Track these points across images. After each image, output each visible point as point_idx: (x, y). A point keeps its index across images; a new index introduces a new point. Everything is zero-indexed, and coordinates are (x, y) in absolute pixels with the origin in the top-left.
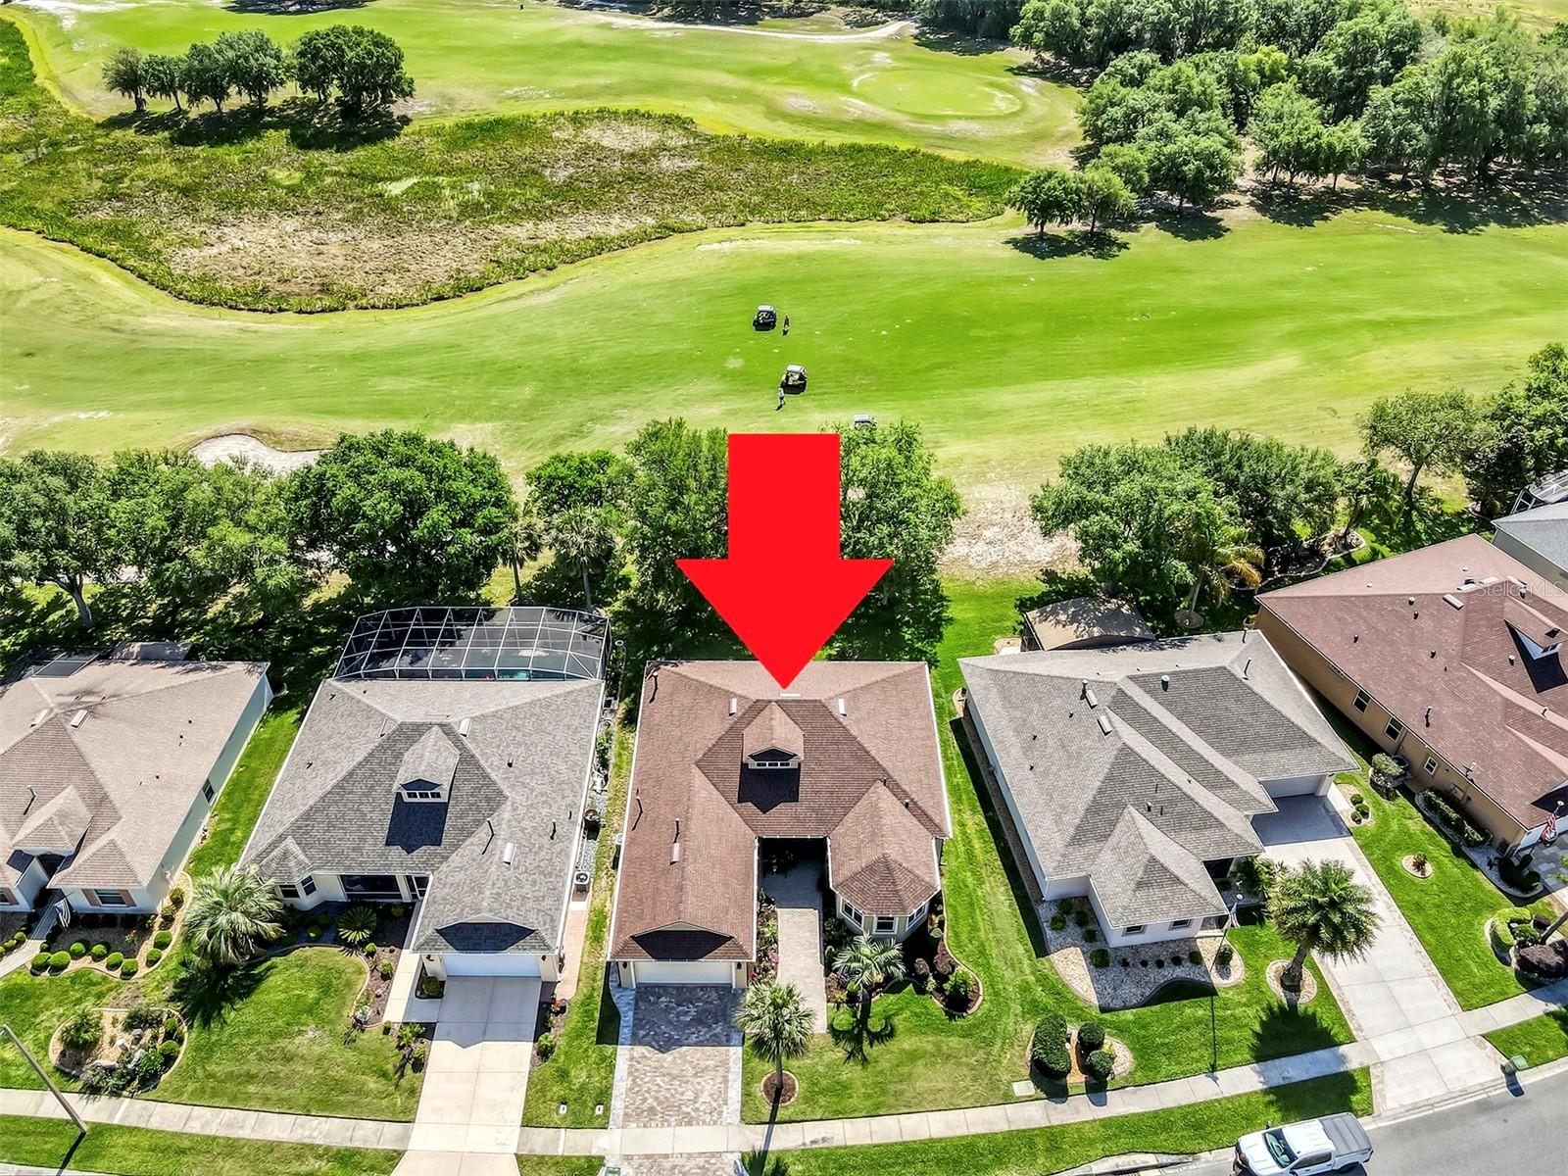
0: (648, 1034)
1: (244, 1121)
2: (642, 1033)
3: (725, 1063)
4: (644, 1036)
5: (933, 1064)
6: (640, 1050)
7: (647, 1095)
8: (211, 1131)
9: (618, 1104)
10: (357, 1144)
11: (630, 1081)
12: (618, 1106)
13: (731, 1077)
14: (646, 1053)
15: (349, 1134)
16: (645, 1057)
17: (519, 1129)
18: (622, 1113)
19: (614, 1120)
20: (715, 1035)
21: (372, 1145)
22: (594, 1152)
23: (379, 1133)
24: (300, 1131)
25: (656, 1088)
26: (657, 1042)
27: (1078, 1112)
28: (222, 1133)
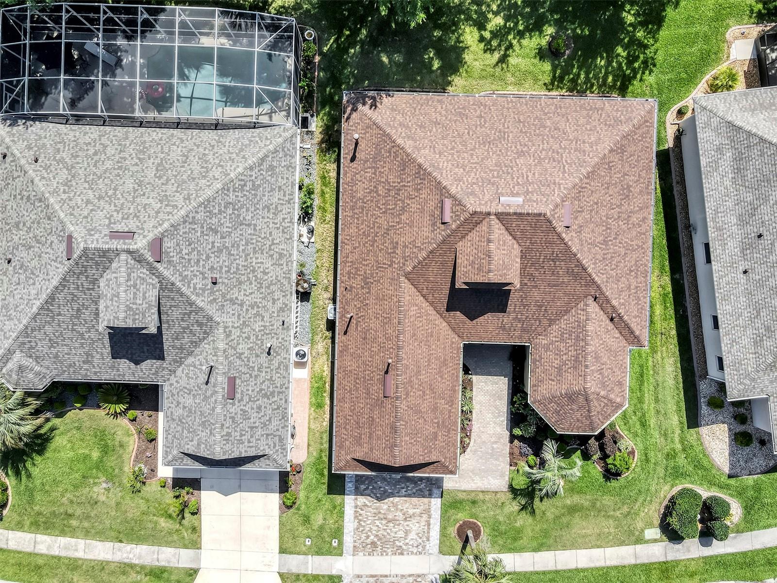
0: (367, 488)
1: (76, 546)
2: (363, 487)
3: (428, 511)
4: (365, 490)
5: (587, 516)
6: (362, 500)
7: (369, 533)
8: (56, 552)
9: (348, 539)
10: (163, 564)
11: (356, 524)
12: (349, 540)
13: (432, 521)
14: (367, 503)
15: (155, 556)
16: (367, 505)
17: (277, 555)
18: (352, 545)
19: (346, 550)
20: (420, 490)
21: (174, 564)
22: (334, 572)
23: (177, 556)
24: (119, 554)
25: (375, 528)
26: (375, 494)
27: (689, 551)
28: (63, 554)
